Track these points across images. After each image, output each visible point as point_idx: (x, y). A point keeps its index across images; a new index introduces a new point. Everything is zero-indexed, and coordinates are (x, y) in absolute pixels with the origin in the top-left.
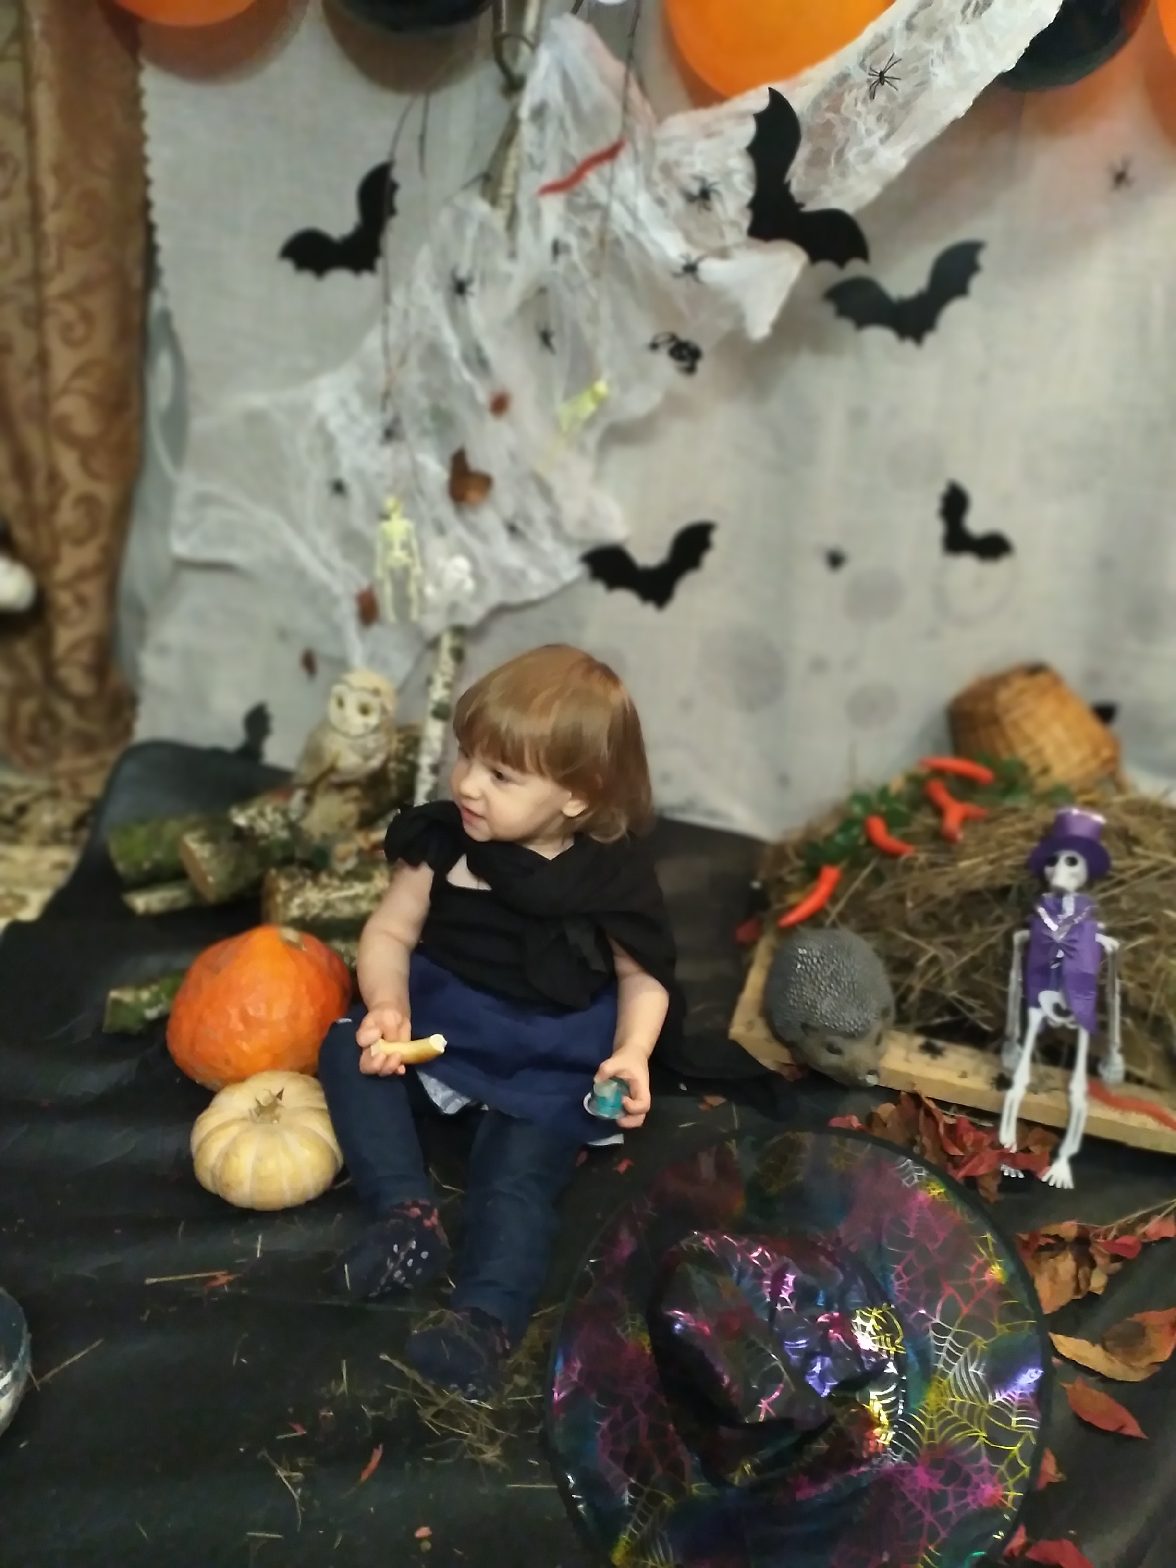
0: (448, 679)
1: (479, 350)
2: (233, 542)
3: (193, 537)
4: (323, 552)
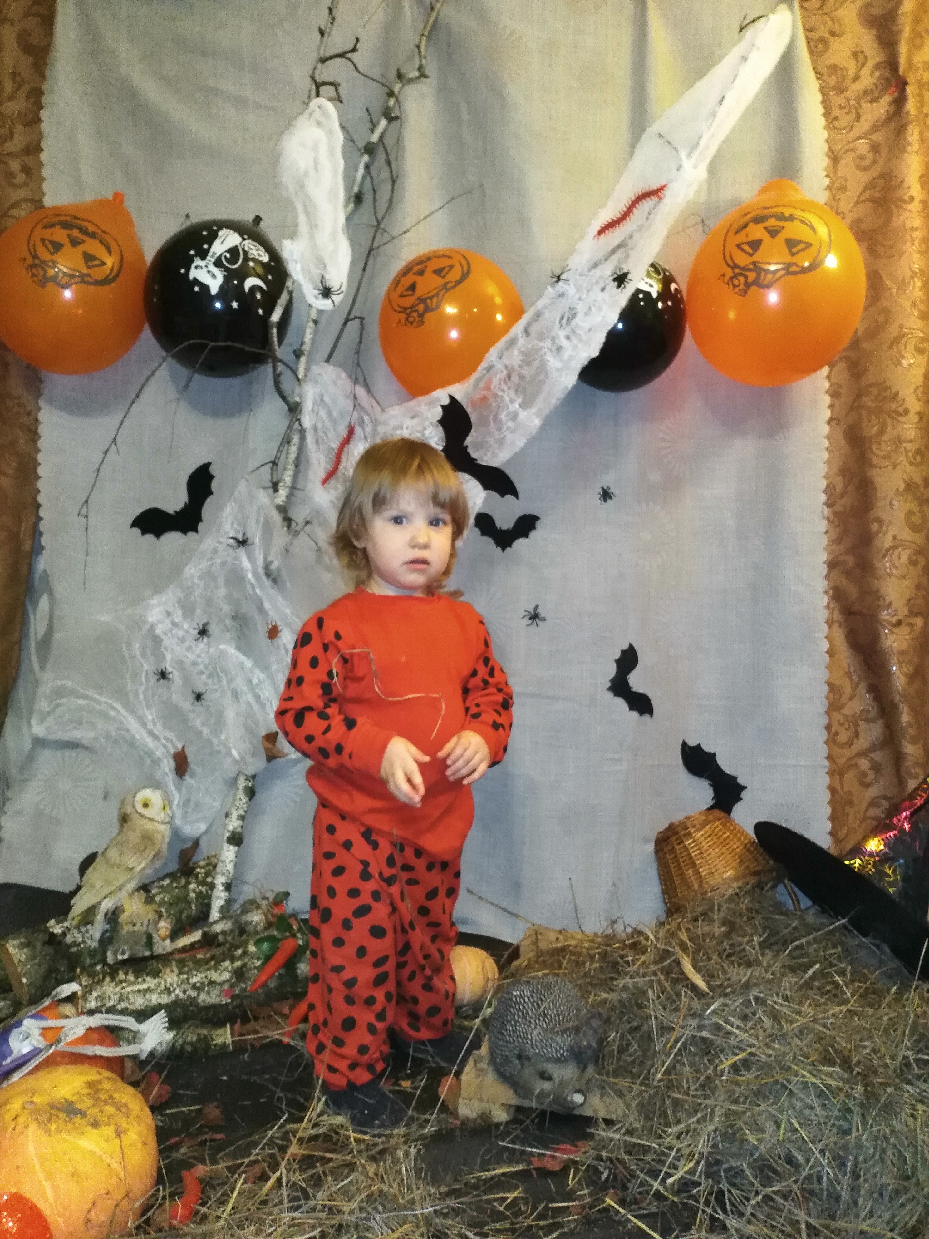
0: (242, 812)
2: (80, 723)
3: (50, 720)
4: (150, 726)
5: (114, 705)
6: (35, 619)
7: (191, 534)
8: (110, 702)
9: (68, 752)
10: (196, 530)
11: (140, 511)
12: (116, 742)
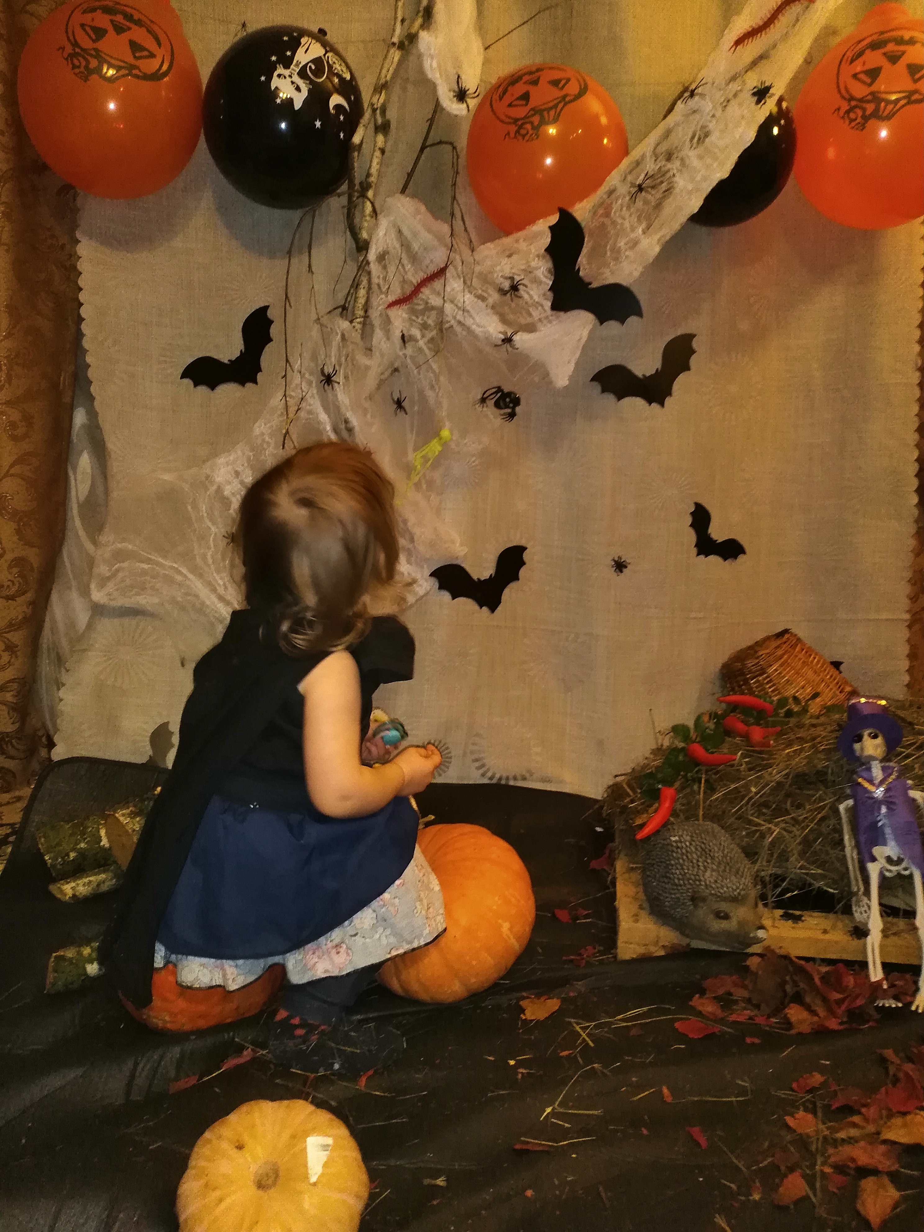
1: (346, 422)
2: (144, 589)
3: (110, 587)
4: (221, 590)
5: (181, 569)
6: (76, 480)
7: (249, 385)
8: (176, 565)
9: (126, 621)
10: (255, 382)
11: (190, 360)
12: (183, 608)
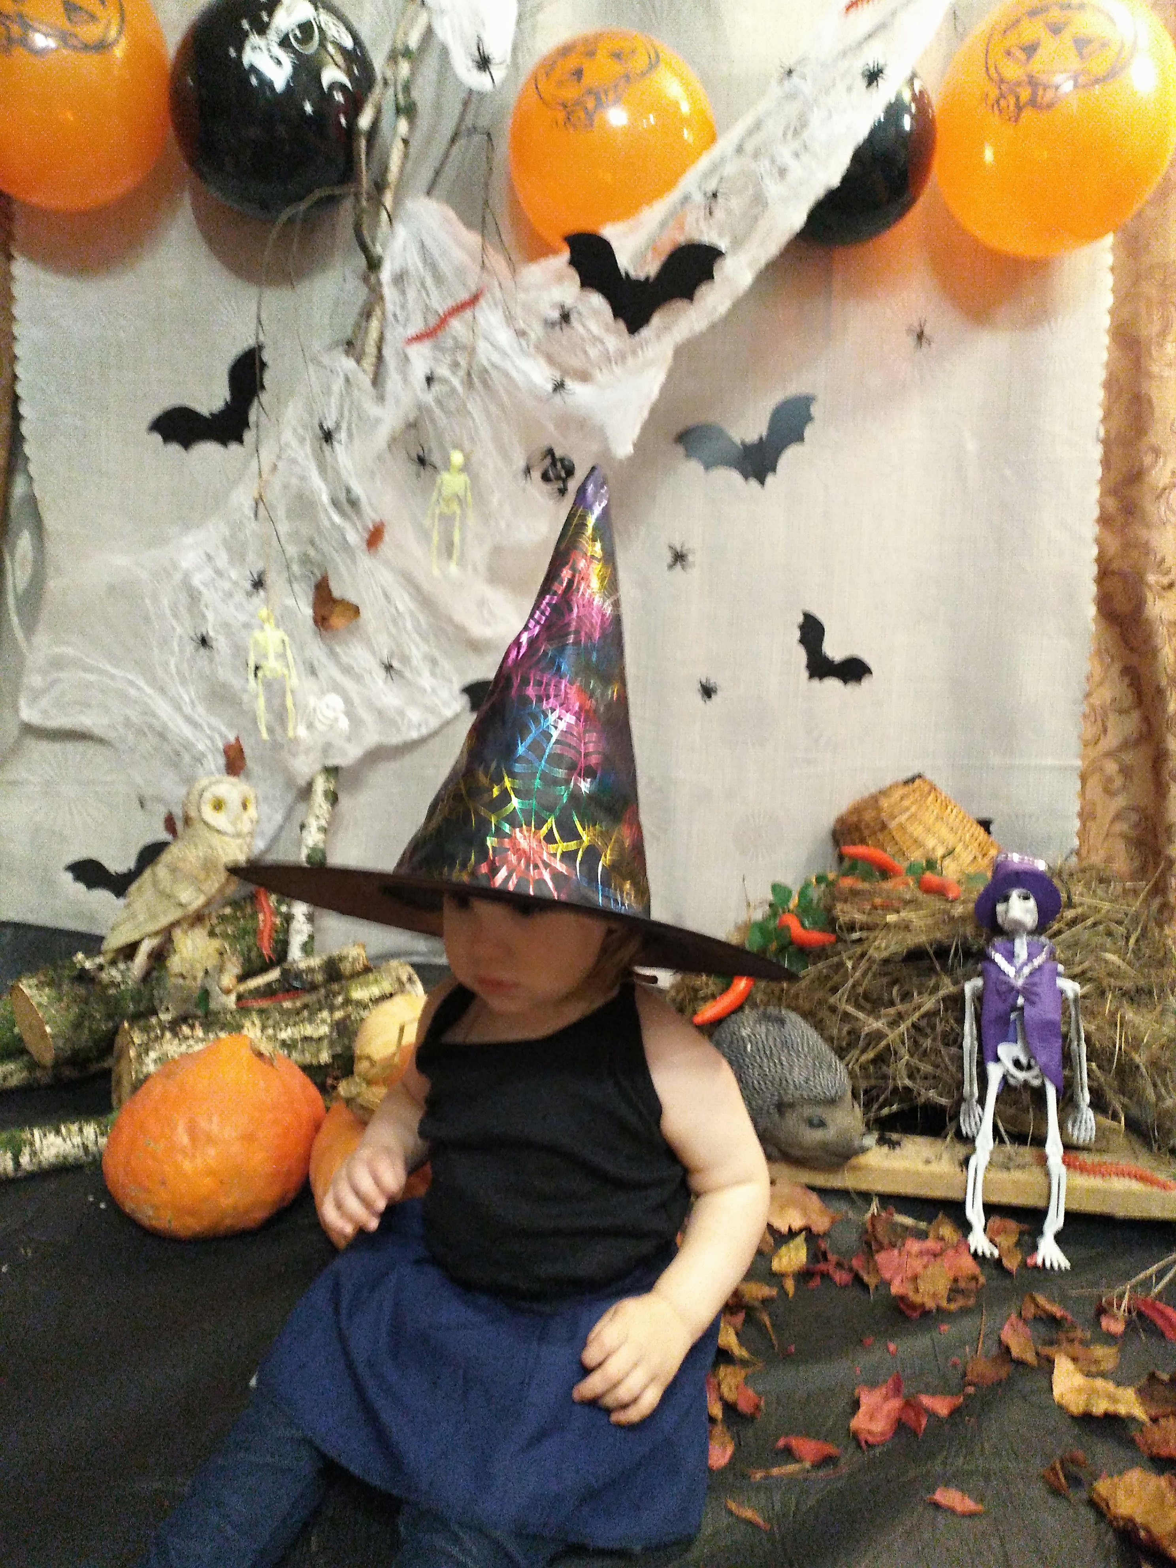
0: (323, 823)
1: (348, 491)
2: (89, 706)
3: (44, 702)
4: (188, 710)
5: (135, 680)
6: (13, 565)
8: (130, 677)
9: (70, 746)
12: (140, 732)
